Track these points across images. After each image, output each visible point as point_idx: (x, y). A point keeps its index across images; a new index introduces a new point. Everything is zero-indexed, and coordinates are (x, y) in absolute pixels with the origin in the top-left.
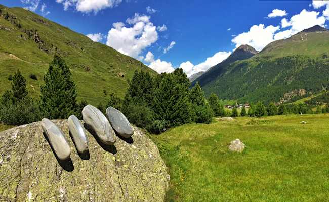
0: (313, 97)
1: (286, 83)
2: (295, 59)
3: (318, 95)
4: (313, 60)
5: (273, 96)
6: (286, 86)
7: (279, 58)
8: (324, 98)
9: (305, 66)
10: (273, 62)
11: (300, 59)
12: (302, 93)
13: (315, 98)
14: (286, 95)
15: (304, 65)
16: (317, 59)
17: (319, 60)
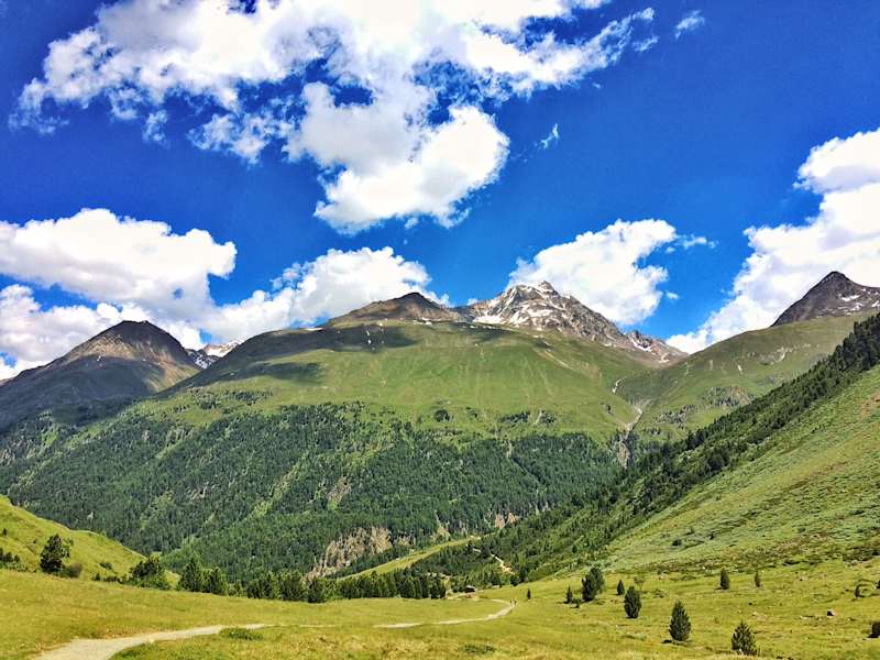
0: (416, 556)
1: (324, 503)
2: (349, 416)
3: (429, 552)
4: (408, 426)
5: (289, 550)
6: (324, 514)
7: (293, 408)
8: (443, 562)
9: (384, 443)
10: (275, 419)
11: (364, 418)
12: (381, 541)
13: (420, 561)
14: (332, 548)
15: (380, 439)
16: (419, 421)
17: (423, 427)
